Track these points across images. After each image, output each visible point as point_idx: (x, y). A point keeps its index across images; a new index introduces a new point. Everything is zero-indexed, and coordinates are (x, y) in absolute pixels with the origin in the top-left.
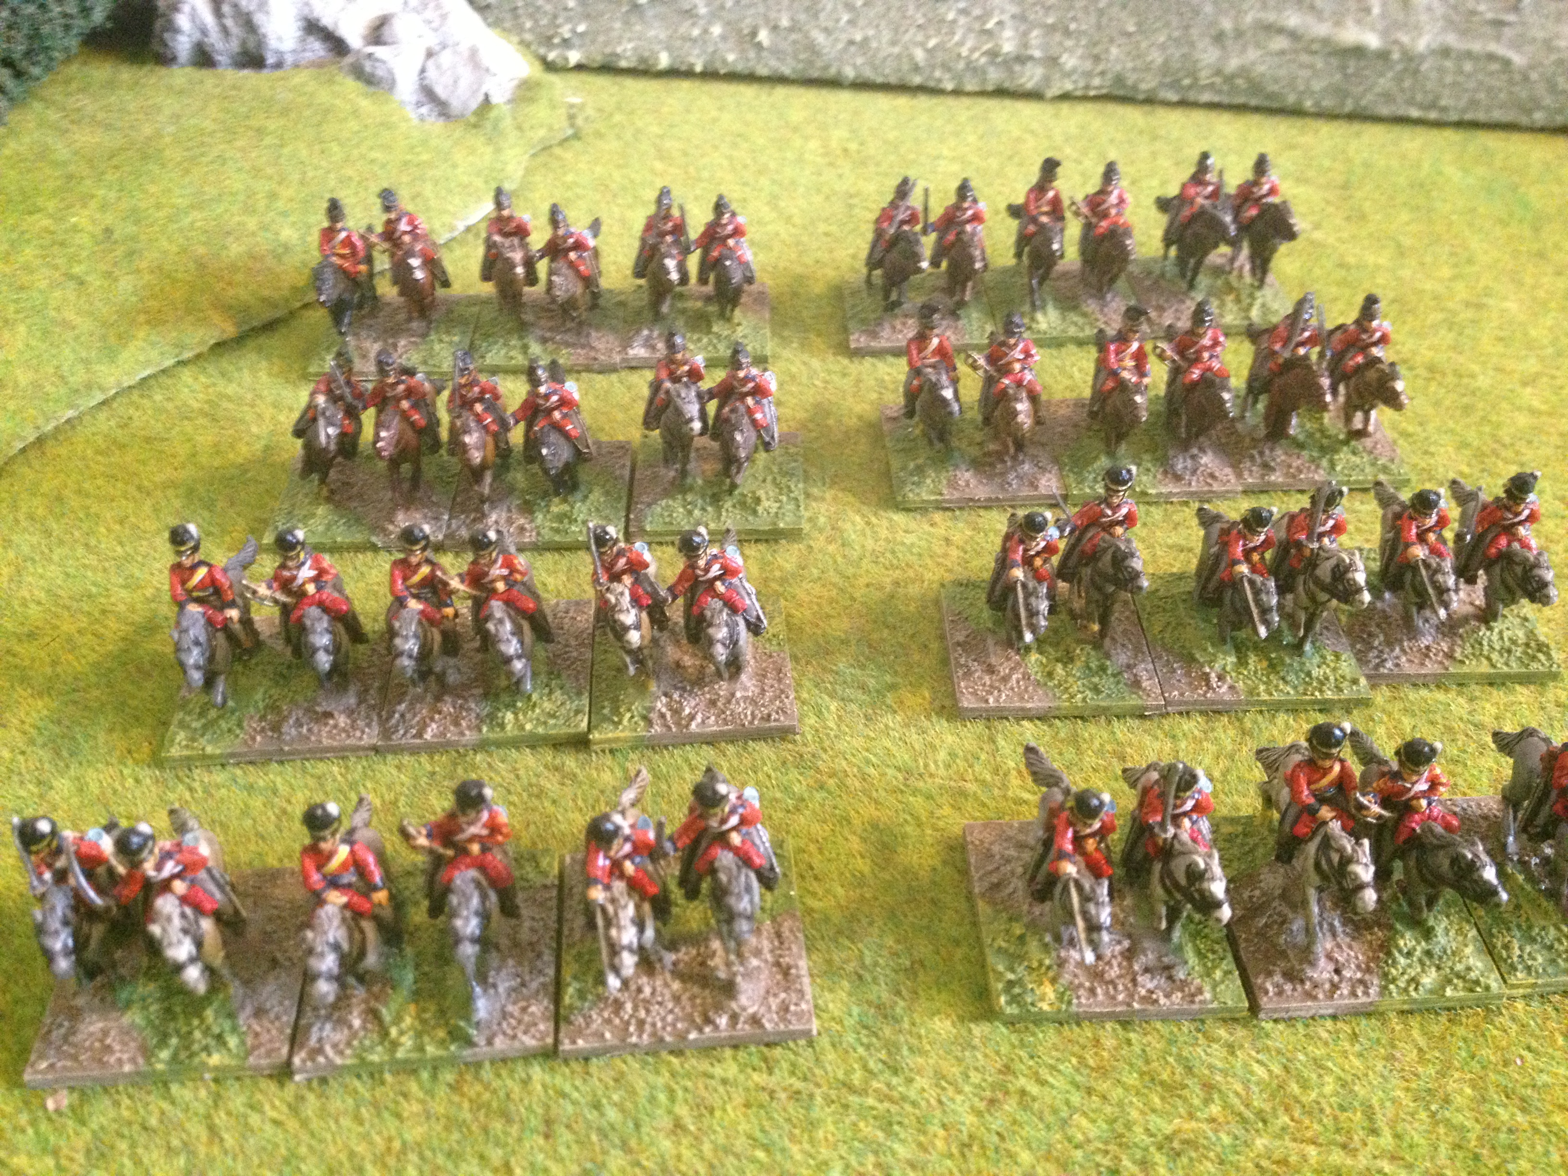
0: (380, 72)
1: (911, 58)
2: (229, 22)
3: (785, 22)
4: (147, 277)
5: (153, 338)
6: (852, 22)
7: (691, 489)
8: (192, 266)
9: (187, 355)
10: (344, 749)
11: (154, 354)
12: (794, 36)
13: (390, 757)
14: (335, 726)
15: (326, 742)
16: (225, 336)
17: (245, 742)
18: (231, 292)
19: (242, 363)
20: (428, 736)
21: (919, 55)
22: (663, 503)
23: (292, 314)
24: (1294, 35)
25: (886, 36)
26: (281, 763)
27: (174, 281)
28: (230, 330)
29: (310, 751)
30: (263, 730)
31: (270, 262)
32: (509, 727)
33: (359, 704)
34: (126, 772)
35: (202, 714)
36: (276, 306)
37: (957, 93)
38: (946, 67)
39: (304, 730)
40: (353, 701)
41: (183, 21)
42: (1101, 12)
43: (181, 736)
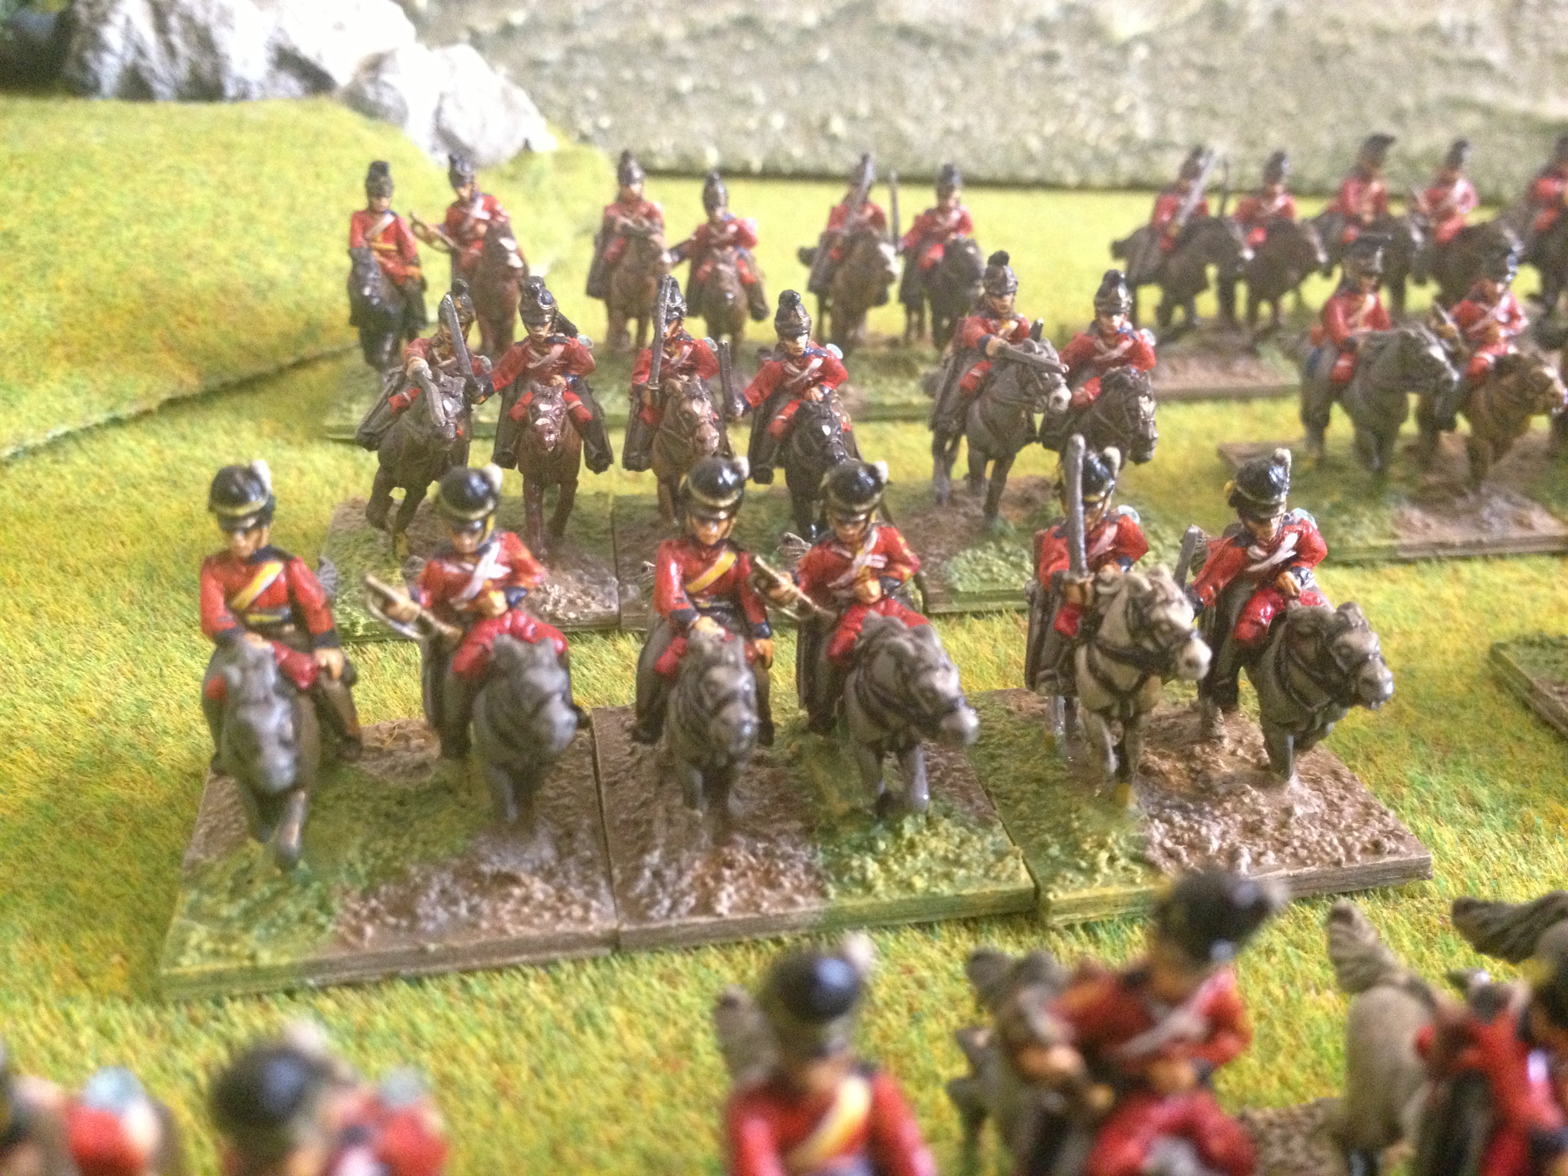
0: (387, 100)
1: (1025, 148)
2: (177, 40)
3: (863, 109)
4: (67, 298)
5: (76, 380)
6: (947, 109)
7: (1003, 534)
8: (135, 291)
9: (126, 410)
10: (549, 944)
11: (74, 403)
12: (877, 127)
13: (643, 959)
14: (526, 900)
15: (514, 931)
16: (184, 391)
17: (343, 941)
18: (193, 331)
19: (212, 422)
20: (723, 907)
21: (1034, 144)
22: (969, 553)
23: (281, 371)
24: (1487, 111)
25: (992, 123)
26: (417, 981)
27: (109, 308)
28: (192, 383)
29: (483, 951)
30: (374, 913)
31: (249, 298)
32: (880, 886)
33: (561, 856)
34: (79, 1015)
35: (234, 893)
36: (257, 356)
37: (1083, 187)
38: (1068, 157)
39: (463, 910)
40: (548, 853)
41: (112, 35)
42: (1252, 91)
43: (199, 933)
